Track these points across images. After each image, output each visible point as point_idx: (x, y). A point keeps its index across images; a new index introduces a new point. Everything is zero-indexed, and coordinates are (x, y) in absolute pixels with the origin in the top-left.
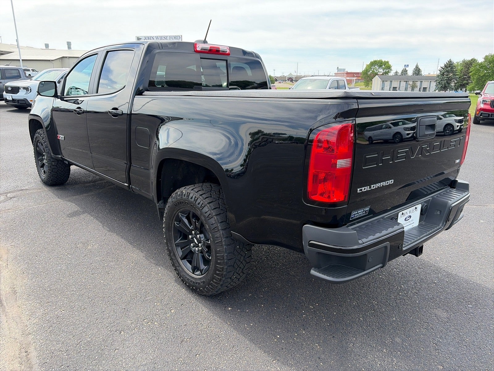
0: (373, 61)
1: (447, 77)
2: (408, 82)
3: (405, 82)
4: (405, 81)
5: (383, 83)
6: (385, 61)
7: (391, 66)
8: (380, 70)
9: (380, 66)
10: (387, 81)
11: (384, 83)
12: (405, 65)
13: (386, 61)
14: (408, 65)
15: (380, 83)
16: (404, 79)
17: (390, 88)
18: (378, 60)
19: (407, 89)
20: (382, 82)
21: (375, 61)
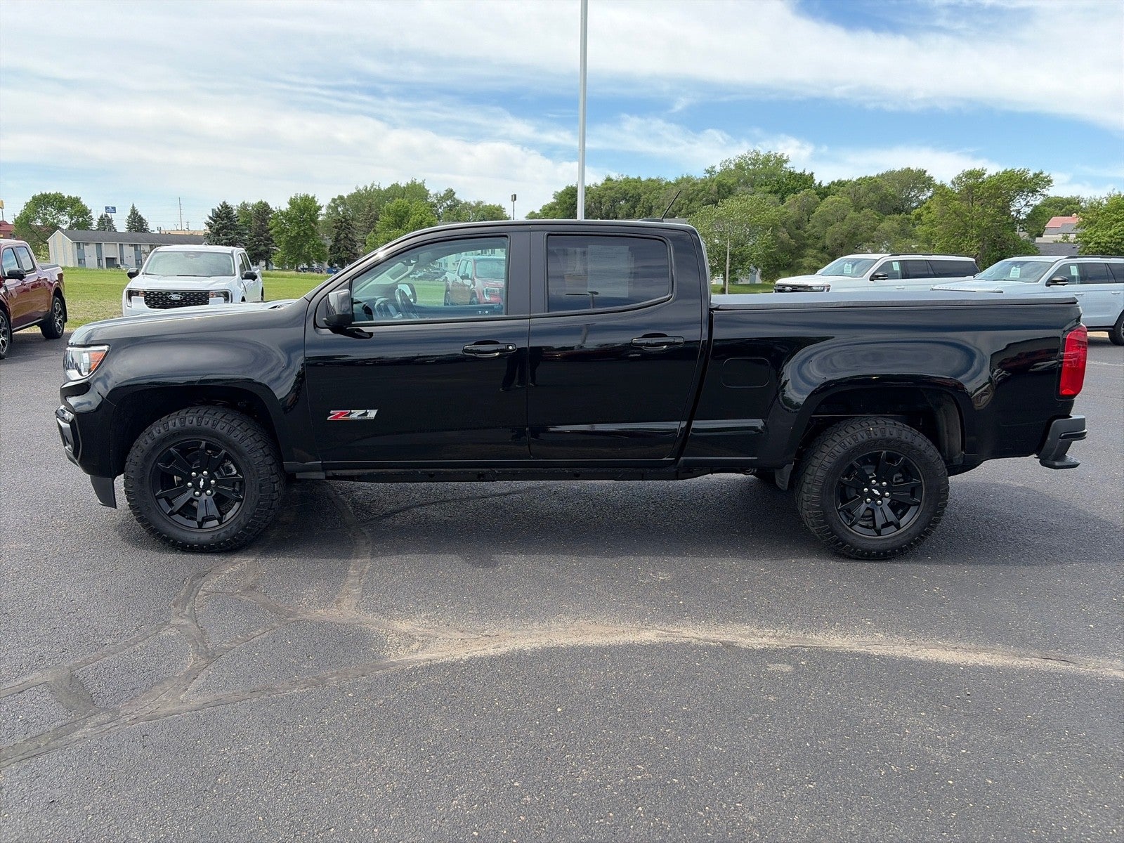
0: (38, 194)
1: (227, 239)
2: (139, 246)
3: (133, 248)
4: (132, 245)
5: (78, 248)
6: (70, 198)
7: (89, 208)
8: (62, 218)
9: (61, 209)
10: (87, 244)
11: (82, 248)
12: (107, 208)
13: (73, 196)
14: (114, 208)
15: (71, 248)
16: (128, 241)
17: (99, 260)
18: (53, 192)
19: (140, 261)
20: (75, 245)
21: (45, 196)
